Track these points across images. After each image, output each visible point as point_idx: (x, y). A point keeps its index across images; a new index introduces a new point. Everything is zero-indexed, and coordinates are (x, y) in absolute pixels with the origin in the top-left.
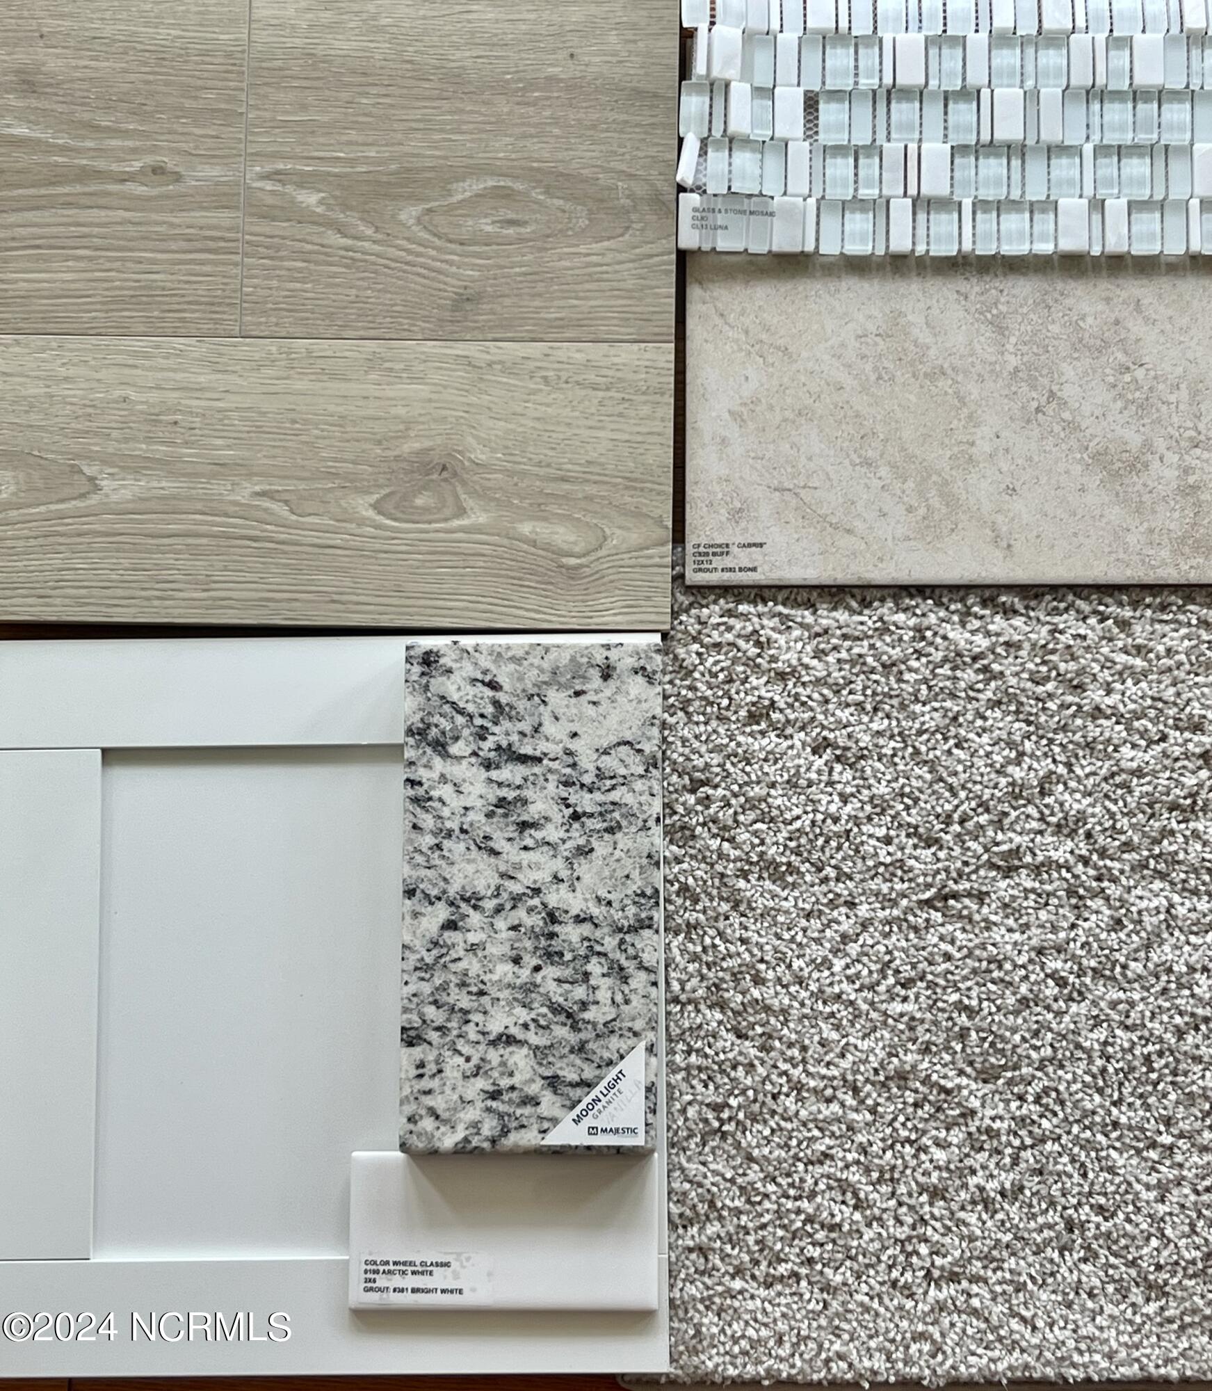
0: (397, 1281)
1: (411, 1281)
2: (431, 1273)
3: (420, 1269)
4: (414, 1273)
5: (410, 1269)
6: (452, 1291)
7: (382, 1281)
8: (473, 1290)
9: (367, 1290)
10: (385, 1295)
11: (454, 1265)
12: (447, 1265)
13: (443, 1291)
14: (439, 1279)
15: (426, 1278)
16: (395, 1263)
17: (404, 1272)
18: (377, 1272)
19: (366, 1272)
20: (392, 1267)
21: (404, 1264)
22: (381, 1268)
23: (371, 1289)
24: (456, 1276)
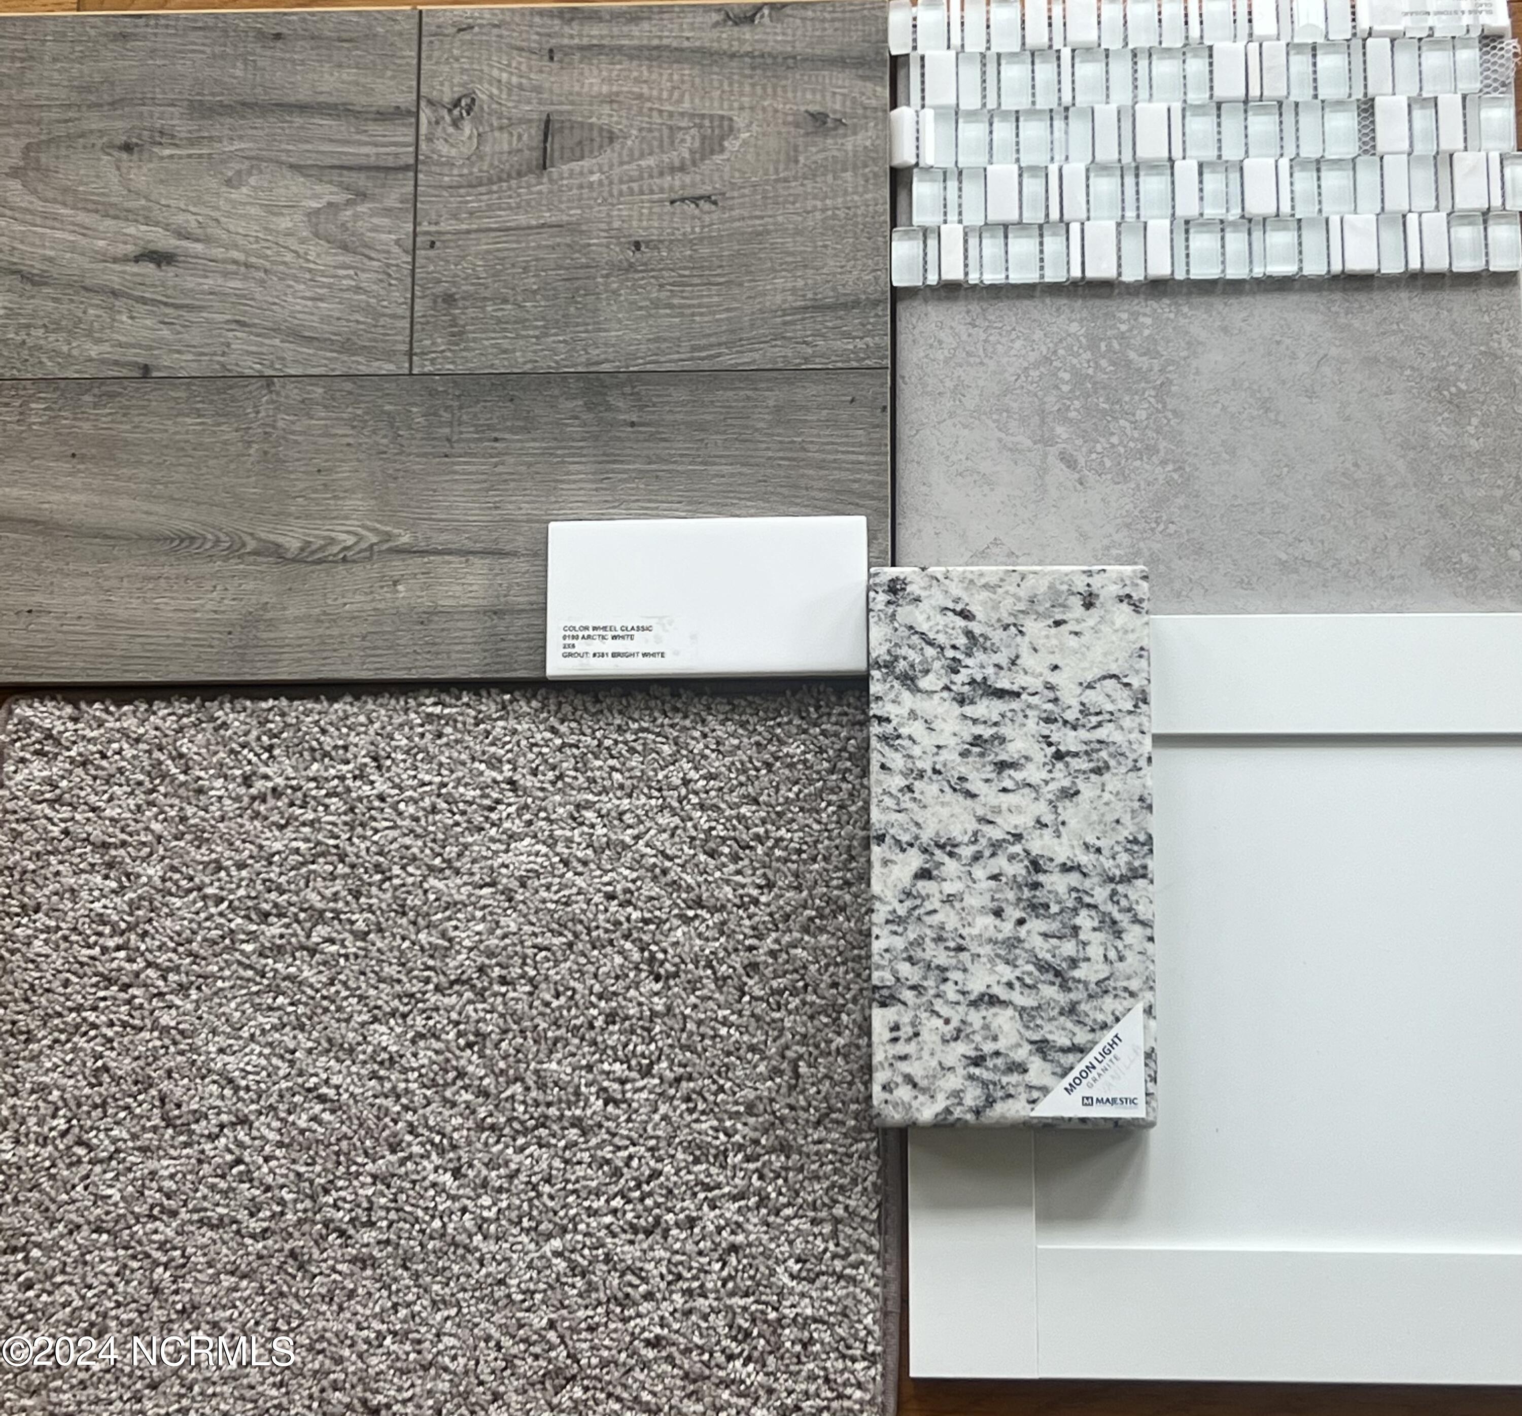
0: (597, 646)
1: (610, 646)
2: (632, 637)
3: (621, 633)
4: (614, 637)
5: (609, 634)
6: (653, 655)
7: (581, 646)
8: (676, 653)
9: (566, 656)
10: (584, 660)
11: (654, 628)
12: (648, 629)
13: (645, 655)
14: (641, 642)
15: (627, 642)
16: (595, 628)
17: (604, 638)
18: (575, 637)
19: (564, 637)
20: (591, 632)
21: (604, 628)
22: (580, 634)
23: (570, 655)
24: (658, 640)
